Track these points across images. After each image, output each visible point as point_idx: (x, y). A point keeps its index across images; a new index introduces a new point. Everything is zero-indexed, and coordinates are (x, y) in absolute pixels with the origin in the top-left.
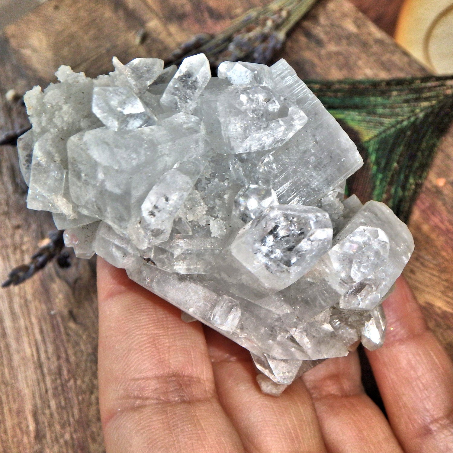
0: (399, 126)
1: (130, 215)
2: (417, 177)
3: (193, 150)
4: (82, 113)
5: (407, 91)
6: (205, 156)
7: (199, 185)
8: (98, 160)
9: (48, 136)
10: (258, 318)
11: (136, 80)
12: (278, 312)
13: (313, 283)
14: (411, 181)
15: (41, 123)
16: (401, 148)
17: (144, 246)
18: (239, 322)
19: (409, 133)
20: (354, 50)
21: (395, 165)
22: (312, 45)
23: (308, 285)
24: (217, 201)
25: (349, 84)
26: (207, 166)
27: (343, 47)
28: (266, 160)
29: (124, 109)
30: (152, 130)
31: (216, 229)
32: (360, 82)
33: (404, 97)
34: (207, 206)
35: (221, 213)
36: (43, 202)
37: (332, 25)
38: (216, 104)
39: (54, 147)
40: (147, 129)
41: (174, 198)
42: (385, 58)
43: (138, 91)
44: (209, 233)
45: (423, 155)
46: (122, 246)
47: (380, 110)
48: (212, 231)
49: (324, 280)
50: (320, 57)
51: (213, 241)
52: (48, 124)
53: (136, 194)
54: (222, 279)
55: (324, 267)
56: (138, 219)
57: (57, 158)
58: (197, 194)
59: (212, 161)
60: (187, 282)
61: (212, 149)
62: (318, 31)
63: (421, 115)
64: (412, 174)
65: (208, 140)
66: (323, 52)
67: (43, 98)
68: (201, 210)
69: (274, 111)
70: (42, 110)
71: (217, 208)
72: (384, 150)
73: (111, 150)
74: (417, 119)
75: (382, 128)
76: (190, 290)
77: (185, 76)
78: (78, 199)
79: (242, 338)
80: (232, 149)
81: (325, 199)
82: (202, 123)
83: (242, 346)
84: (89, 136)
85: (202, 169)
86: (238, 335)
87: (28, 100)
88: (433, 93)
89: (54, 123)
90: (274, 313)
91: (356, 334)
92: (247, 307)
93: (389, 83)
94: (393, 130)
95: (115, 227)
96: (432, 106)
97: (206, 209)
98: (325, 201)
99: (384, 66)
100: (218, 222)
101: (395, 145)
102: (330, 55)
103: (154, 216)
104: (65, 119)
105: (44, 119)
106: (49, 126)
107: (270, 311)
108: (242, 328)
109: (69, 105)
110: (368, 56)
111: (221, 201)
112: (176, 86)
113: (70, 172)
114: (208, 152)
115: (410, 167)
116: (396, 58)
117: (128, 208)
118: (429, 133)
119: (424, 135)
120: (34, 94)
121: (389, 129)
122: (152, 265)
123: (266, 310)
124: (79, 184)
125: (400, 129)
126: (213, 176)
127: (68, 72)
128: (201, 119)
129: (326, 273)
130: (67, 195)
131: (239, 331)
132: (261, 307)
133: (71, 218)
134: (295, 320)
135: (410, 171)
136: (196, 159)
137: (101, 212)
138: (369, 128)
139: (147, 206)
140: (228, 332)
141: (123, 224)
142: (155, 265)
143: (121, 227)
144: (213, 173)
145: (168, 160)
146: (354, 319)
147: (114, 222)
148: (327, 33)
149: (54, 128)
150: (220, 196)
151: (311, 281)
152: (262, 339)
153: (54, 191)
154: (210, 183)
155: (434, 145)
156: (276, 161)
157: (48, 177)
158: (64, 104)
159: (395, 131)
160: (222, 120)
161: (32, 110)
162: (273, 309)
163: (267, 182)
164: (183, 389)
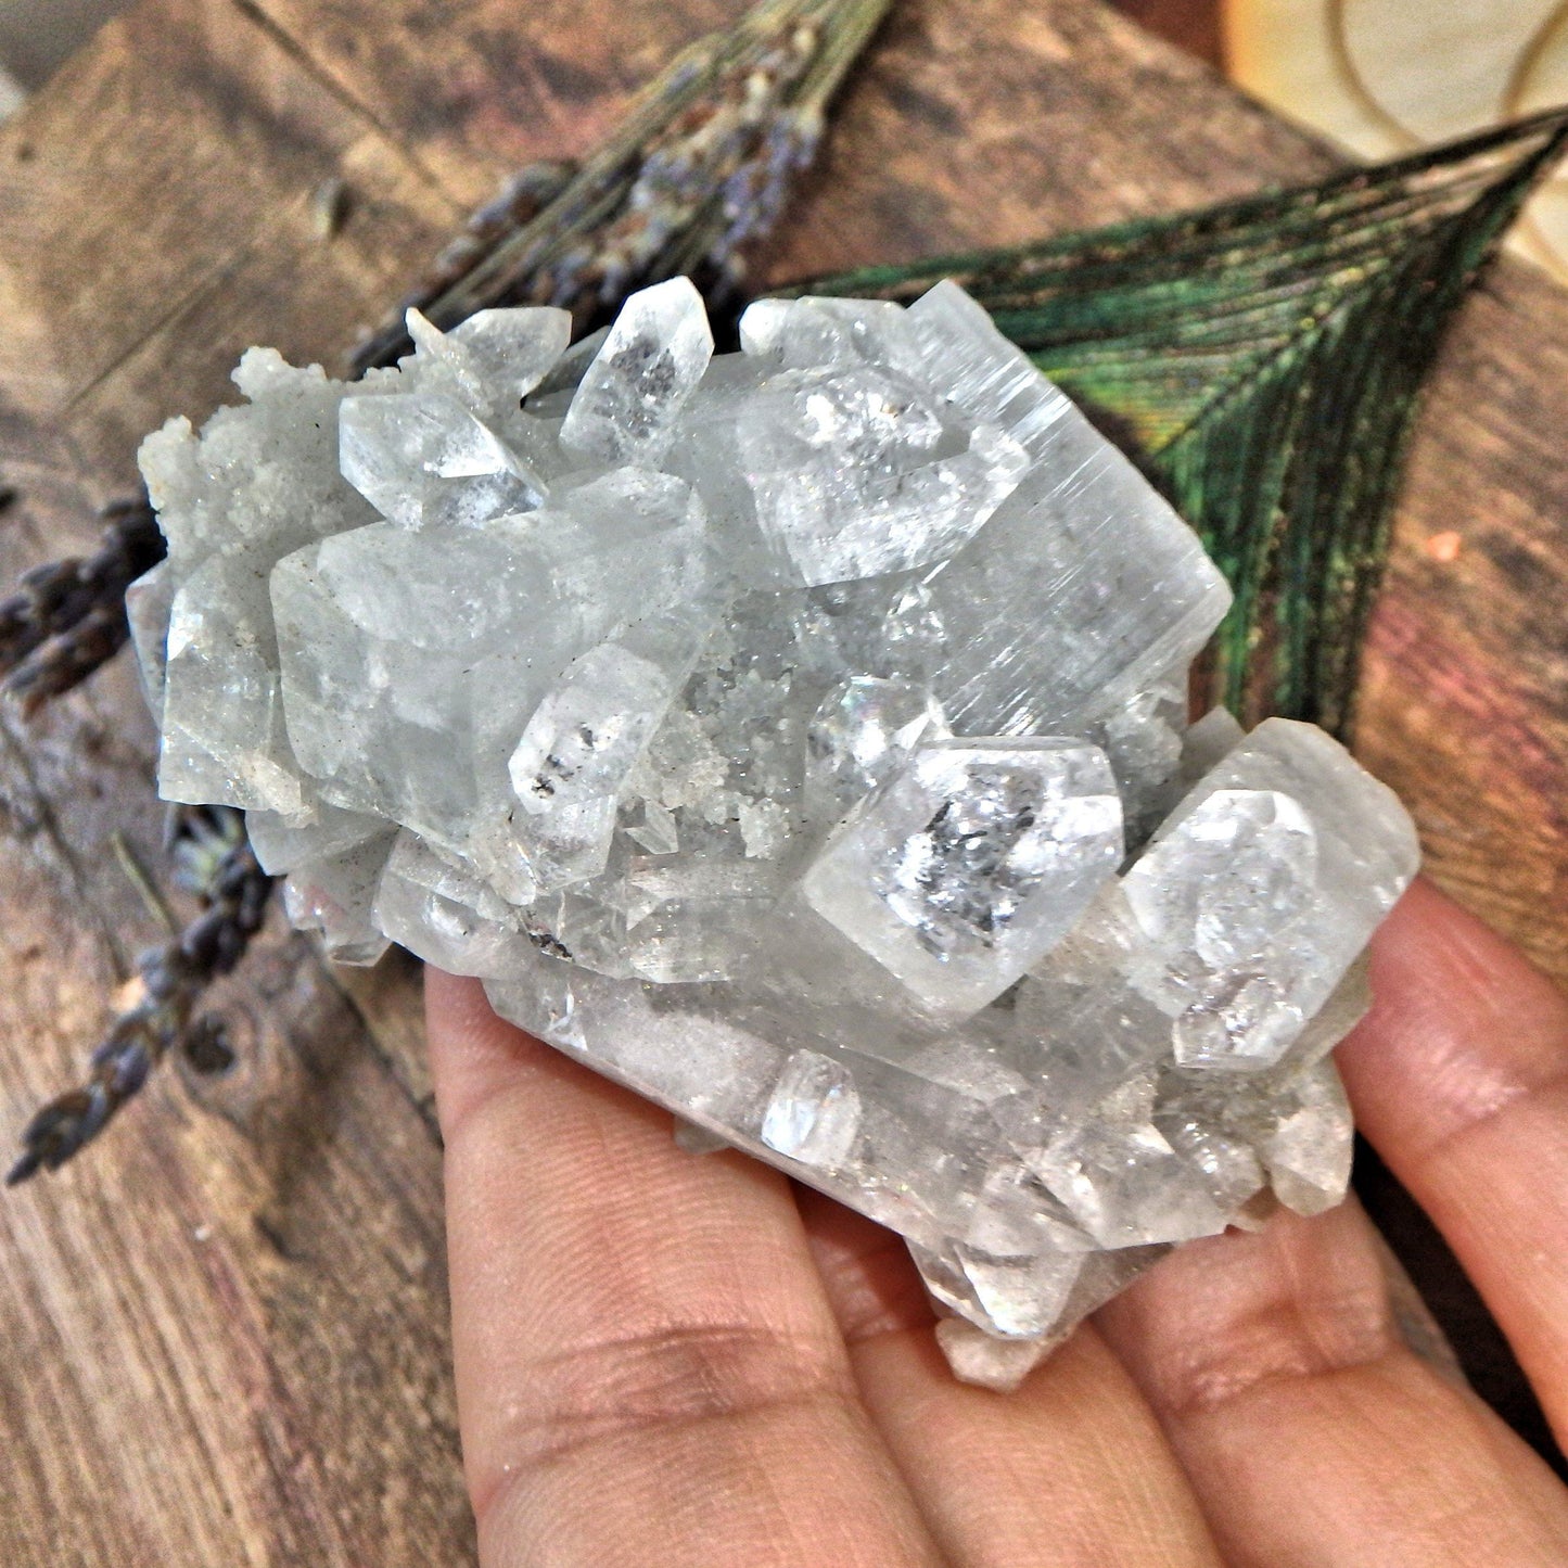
0: (1266, 374)
1: (474, 798)
2: (1357, 548)
3: (667, 582)
4: (315, 488)
5: (1274, 243)
6: (710, 599)
7: (697, 695)
8: (364, 624)
9: (215, 565)
10: (916, 1118)
11: (480, 377)
12: (976, 1093)
13: (1085, 989)
14: (1339, 563)
15: (192, 531)
16: (1288, 451)
17: (528, 896)
18: (857, 1136)
19: (1305, 392)
20: (1069, 122)
21: (1276, 514)
22: (924, 131)
23: (1068, 996)
24: (758, 741)
25: (1072, 251)
26: (718, 634)
27: (1030, 122)
28: (908, 602)
29: (441, 464)
30: (535, 524)
31: (760, 832)
32: (1109, 237)
33: (1267, 265)
34: (727, 761)
35: (772, 779)
36: (206, 778)
37: (980, 48)
38: (733, 431)
39: (232, 601)
40: (518, 522)
41: (610, 730)
42: (1178, 135)
43: (490, 412)
44: (738, 846)
45: (1364, 464)
46: (457, 899)
47: (1194, 329)
48: (747, 839)
49: (1116, 974)
50: (955, 171)
51: (752, 869)
52: (212, 532)
53: (488, 726)
54: (790, 995)
55: (1112, 931)
56: (503, 808)
57: (246, 635)
58: (689, 721)
59: (739, 617)
60: (681, 1015)
61: (734, 577)
62: (936, 79)
63: (1338, 320)
64: (1338, 539)
65: (717, 547)
66: (964, 150)
67: (196, 450)
68: (708, 772)
69: (924, 444)
70: (195, 488)
71: (760, 763)
72: (1229, 469)
73: (404, 590)
74: (1325, 336)
75: (1210, 392)
76: (690, 1039)
77: (633, 352)
78: (315, 759)
79: (872, 1189)
80: (796, 572)
81: (1118, 720)
82: (694, 495)
83: (873, 1217)
84: (334, 552)
85: (702, 639)
86: (855, 1179)
87: (150, 462)
88: (1364, 235)
89: (233, 526)
90: (967, 1098)
91: (1255, 1166)
92: (878, 1086)
93: (1205, 223)
94: (1248, 391)
95: (434, 838)
96: (1371, 280)
97: (725, 770)
98: (1116, 728)
99: (1183, 163)
100: (766, 809)
101: (1263, 445)
102: (988, 157)
103: (551, 791)
104: (266, 509)
105: (201, 516)
106: (217, 537)
107: (952, 1093)
108: (869, 1158)
109: (274, 465)
110: (1120, 138)
111: (771, 743)
112: (606, 386)
113: (284, 673)
114: (720, 585)
115: (1326, 516)
116: (1222, 127)
117: (467, 773)
118: (1373, 384)
119: (1360, 391)
120: (169, 442)
121: (1232, 389)
122: (560, 957)
123: (940, 1087)
124: (317, 709)
125: (1271, 385)
126: (742, 662)
127: (270, 368)
128: (690, 484)
129: (1119, 949)
130: (281, 751)
131: (857, 1165)
132: (923, 1082)
133: (300, 823)
134: (1037, 1119)
135: (1331, 530)
136: (679, 610)
137: (389, 795)
138: (1164, 402)
139: (524, 763)
140: (818, 1170)
141: (457, 826)
142: (566, 954)
143: (449, 835)
144: (742, 654)
145: (589, 615)
146: (1239, 1110)
147: (430, 825)
148: (965, 81)
149: (230, 542)
150: (766, 727)
151: (1077, 981)
152: (937, 1191)
153: (242, 739)
154: (733, 687)
155: (1399, 421)
156: (941, 601)
157: (220, 696)
158: (261, 464)
159: (1256, 397)
160: (754, 480)
161: (164, 490)
162: (963, 1086)
163: (916, 673)
164: (709, 1374)
